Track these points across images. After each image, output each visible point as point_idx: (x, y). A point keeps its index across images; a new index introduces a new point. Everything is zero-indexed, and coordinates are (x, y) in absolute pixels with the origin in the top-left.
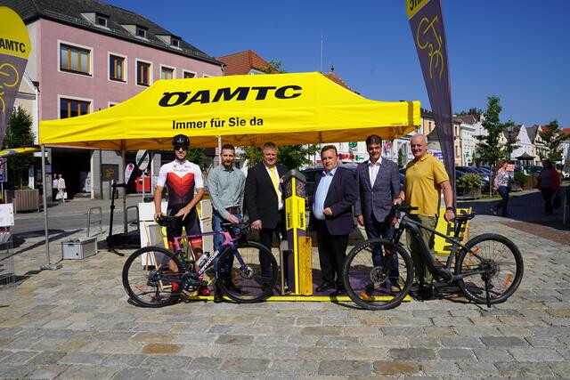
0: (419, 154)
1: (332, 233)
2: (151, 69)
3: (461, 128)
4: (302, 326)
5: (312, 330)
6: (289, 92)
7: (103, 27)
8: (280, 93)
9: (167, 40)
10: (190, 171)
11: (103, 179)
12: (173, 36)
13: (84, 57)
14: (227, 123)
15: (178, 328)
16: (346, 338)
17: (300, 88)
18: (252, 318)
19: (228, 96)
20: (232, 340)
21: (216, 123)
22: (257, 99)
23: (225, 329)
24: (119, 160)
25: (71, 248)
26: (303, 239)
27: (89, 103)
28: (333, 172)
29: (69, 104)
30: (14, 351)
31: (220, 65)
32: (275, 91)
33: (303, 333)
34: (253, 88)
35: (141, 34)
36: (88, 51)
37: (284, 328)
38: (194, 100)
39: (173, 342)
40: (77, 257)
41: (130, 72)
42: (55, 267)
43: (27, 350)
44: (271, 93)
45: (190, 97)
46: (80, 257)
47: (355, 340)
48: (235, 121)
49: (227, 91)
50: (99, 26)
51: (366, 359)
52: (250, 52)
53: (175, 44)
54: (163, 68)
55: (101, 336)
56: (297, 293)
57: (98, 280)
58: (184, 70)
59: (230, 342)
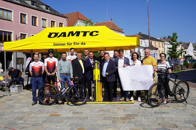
0: (147, 55)
1: (108, 81)
2: (37, 19)
3: (165, 44)
4: (99, 110)
5: (102, 110)
6: (94, 34)
7: (17, 2)
8: (91, 34)
9: (44, 7)
10: (54, 61)
11: (17, 64)
12: (46, 6)
13: (9, 13)
14: (73, 44)
15: (59, 110)
16: (112, 112)
17: (98, 32)
18: (83, 108)
19: (73, 35)
20: (77, 113)
21: (69, 44)
22: (83, 36)
23: (74, 110)
24: (24, 56)
25: (13, 88)
26: (99, 83)
27: (12, 33)
28: (108, 61)
29: (3, 33)
30: (7, 117)
31: (66, 18)
32: (89, 33)
33: (99, 111)
34: (82, 32)
35: (33, 4)
36: (11, 11)
37: (93, 110)
38: (60, 36)
39: (58, 114)
40: (16, 92)
41: (28, 20)
42: (9, 95)
43: (11, 117)
44: (88, 34)
45: (59, 34)
46: (17, 92)
47: (115, 113)
48: (76, 43)
49: (72, 32)
50: (16, 1)
51: (118, 117)
52: (78, 12)
53: (47, 9)
54: (42, 19)
55: (34, 113)
56: (97, 101)
57: (27, 99)
58: (51, 20)
59: (76, 113)
